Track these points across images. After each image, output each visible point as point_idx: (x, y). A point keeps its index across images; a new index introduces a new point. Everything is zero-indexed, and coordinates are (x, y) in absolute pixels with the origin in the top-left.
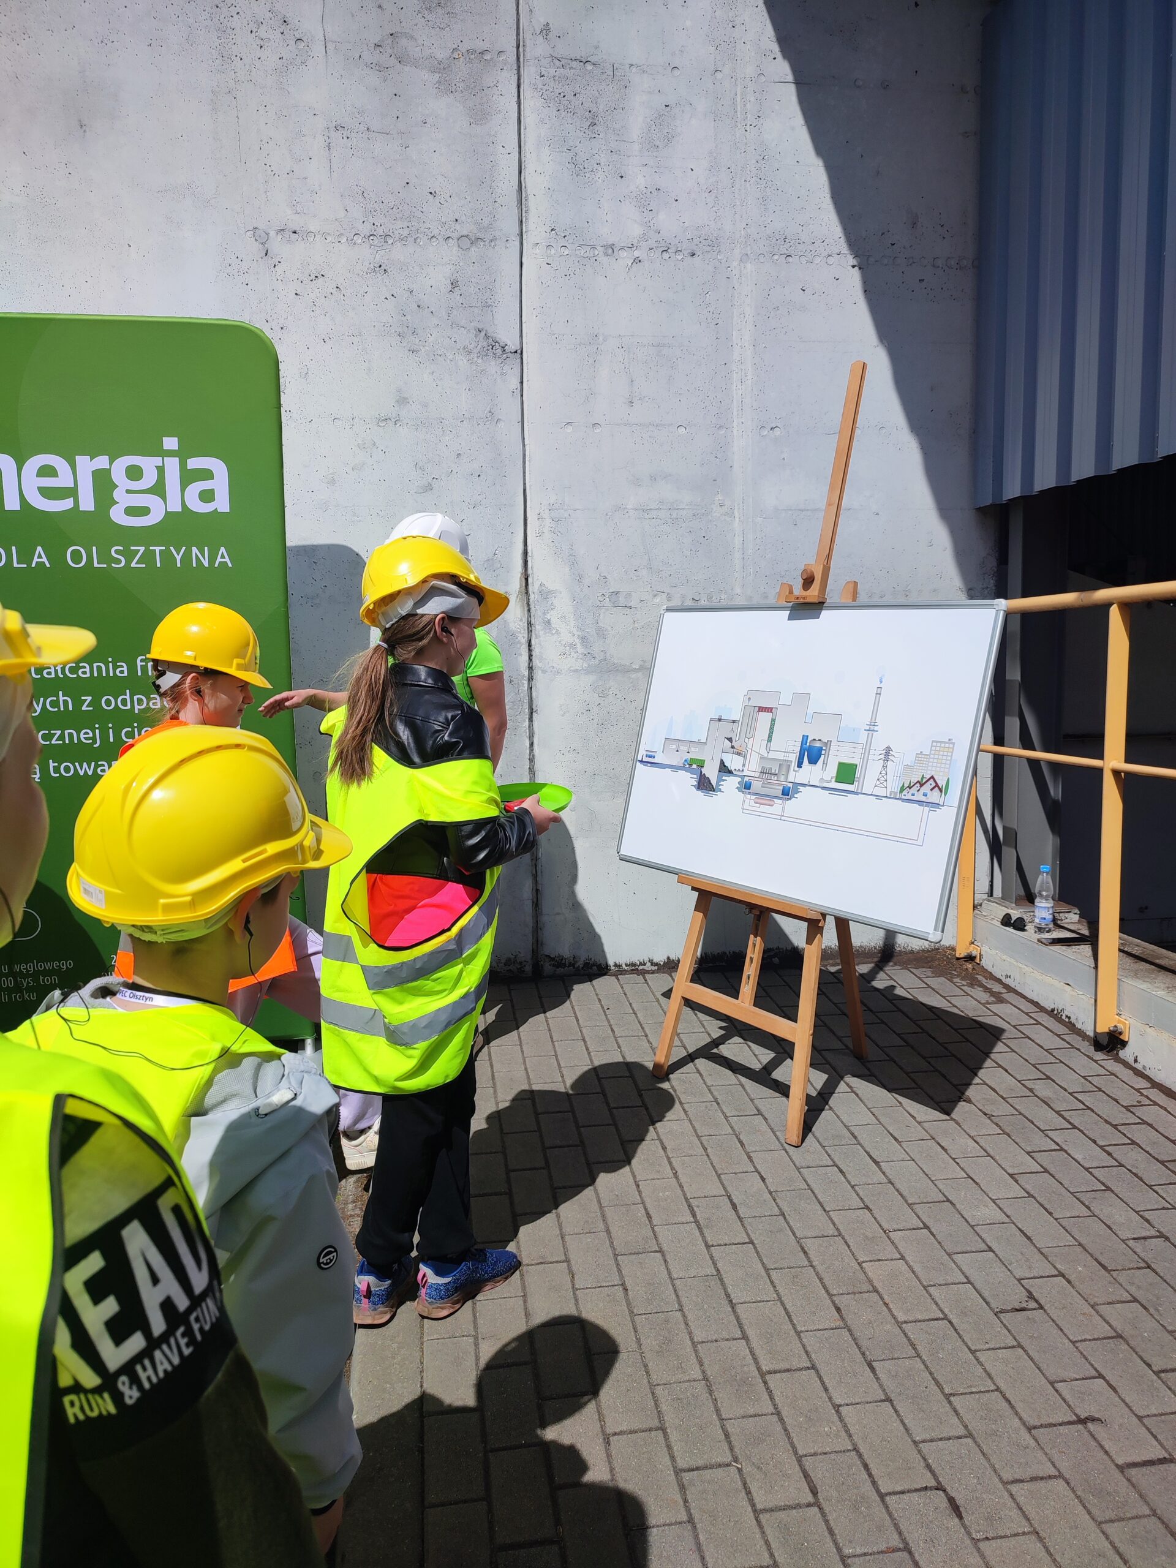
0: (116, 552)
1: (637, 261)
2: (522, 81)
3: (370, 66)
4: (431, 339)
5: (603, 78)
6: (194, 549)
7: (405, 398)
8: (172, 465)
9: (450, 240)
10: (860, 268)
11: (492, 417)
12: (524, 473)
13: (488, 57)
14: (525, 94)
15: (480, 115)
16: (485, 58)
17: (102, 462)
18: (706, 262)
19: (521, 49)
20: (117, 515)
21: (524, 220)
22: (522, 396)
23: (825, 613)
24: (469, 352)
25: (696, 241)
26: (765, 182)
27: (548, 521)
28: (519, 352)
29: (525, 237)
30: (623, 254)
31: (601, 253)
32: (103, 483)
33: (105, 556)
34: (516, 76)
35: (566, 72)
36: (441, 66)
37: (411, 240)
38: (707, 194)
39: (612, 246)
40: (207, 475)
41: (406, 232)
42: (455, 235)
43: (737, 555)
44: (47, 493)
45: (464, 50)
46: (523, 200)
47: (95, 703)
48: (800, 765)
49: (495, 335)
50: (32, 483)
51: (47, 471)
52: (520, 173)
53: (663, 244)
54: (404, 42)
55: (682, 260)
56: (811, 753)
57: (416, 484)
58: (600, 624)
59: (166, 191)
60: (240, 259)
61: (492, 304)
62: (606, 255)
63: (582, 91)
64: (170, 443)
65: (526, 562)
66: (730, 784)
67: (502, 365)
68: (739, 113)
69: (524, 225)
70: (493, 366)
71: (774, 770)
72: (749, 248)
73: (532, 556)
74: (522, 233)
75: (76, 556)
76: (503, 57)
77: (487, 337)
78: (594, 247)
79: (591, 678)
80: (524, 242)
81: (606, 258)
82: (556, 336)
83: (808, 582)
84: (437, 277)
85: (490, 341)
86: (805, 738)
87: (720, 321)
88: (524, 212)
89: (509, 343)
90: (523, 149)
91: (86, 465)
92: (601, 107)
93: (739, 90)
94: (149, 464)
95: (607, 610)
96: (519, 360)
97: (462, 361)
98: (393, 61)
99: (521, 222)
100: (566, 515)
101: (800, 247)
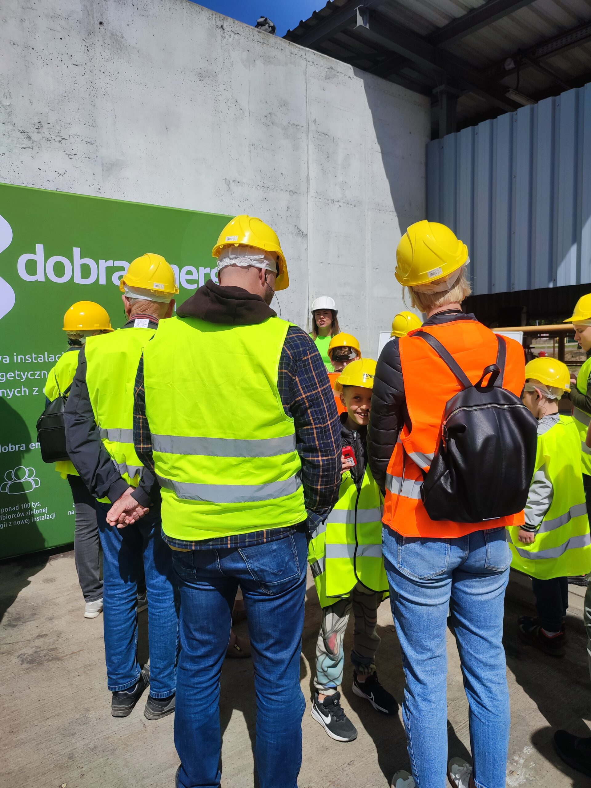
1: (340, 206)
3: (264, 124)
4: (281, 227)
5: (331, 141)
9: (287, 191)
13: (298, 127)
14: (309, 143)
15: (296, 148)
18: (359, 209)
21: (308, 187)
22: (307, 252)
25: (356, 202)
26: (373, 184)
28: (306, 235)
30: (336, 203)
31: (330, 202)
35: (321, 137)
36: (285, 128)
37: (275, 190)
38: (358, 186)
39: (333, 200)
41: (273, 187)
42: (289, 190)
43: (368, 313)
44: (189, 281)
45: (292, 123)
46: (308, 180)
49: (301, 228)
50: (184, 277)
51: (189, 273)
52: (307, 170)
53: (347, 201)
54: (273, 117)
55: (352, 208)
59: (196, 160)
60: (220, 190)
61: (300, 217)
62: (332, 203)
63: (325, 145)
67: (302, 239)
68: (366, 160)
69: (308, 189)
70: (299, 239)
72: (369, 206)
74: (308, 192)
76: (303, 128)
77: (298, 228)
78: (328, 200)
80: (308, 195)
82: (318, 230)
84: (283, 205)
85: (299, 230)
87: (362, 230)
88: (308, 184)
89: (304, 232)
90: (308, 162)
92: (330, 151)
93: (367, 152)
96: (306, 238)
98: (270, 123)
101: (383, 208)
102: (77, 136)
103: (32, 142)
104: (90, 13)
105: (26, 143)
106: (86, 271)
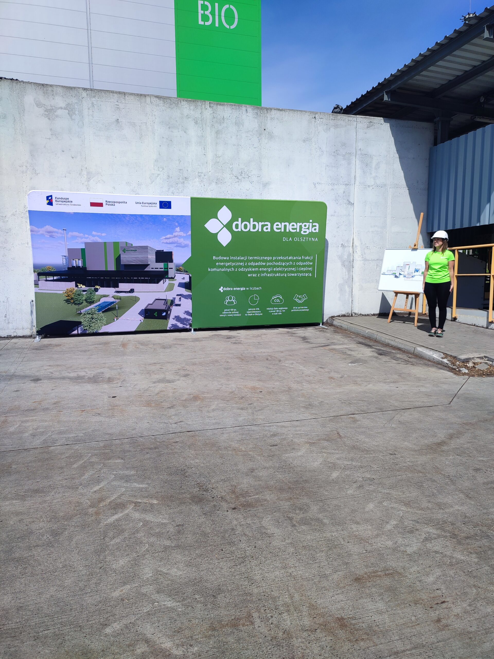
1: (373, 188)
3: (333, 156)
4: (340, 201)
5: (369, 157)
6: (312, 238)
8: (311, 224)
9: (344, 184)
10: (408, 190)
11: (349, 215)
12: (354, 225)
13: (351, 154)
14: (357, 160)
15: (349, 164)
17: (301, 224)
18: (384, 188)
19: (356, 152)
20: (302, 233)
22: (353, 212)
23: (418, 250)
24: (346, 204)
25: (382, 185)
26: (394, 175)
27: (357, 234)
29: (355, 184)
30: (371, 187)
32: (301, 227)
33: (300, 239)
34: (355, 157)
35: (363, 156)
36: (344, 155)
37: (338, 184)
38: (384, 177)
40: (315, 226)
43: (387, 240)
44: (293, 229)
45: (347, 153)
46: (355, 178)
47: (295, 264)
48: (415, 272)
50: (291, 227)
51: (293, 225)
52: (355, 173)
53: (377, 185)
54: (338, 151)
55: (380, 188)
56: (417, 271)
59: (301, 177)
60: (311, 188)
61: (350, 195)
62: (368, 187)
63: (365, 159)
64: (311, 221)
66: (401, 276)
68: (390, 163)
69: (355, 182)
70: (350, 206)
71: (410, 273)
72: (391, 186)
75: (296, 239)
76: (353, 154)
78: (366, 186)
79: (363, 261)
82: (360, 201)
83: (415, 246)
84: (341, 191)
85: (349, 202)
86: (415, 269)
87: (386, 199)
88: (355, 180)
89: (352, 202)
90: (356, 169)
91: (299, 224)
92: (368, 162)
93: (390, 159)
94: (307, 224)
95: (366, 250)
96: (353, 205)
98: (336, 155)
100: (360, 233)
101: (399, 186)
102: (254, 175)
104: (261, 127)
105: (237, 180)
106: (254, 227)
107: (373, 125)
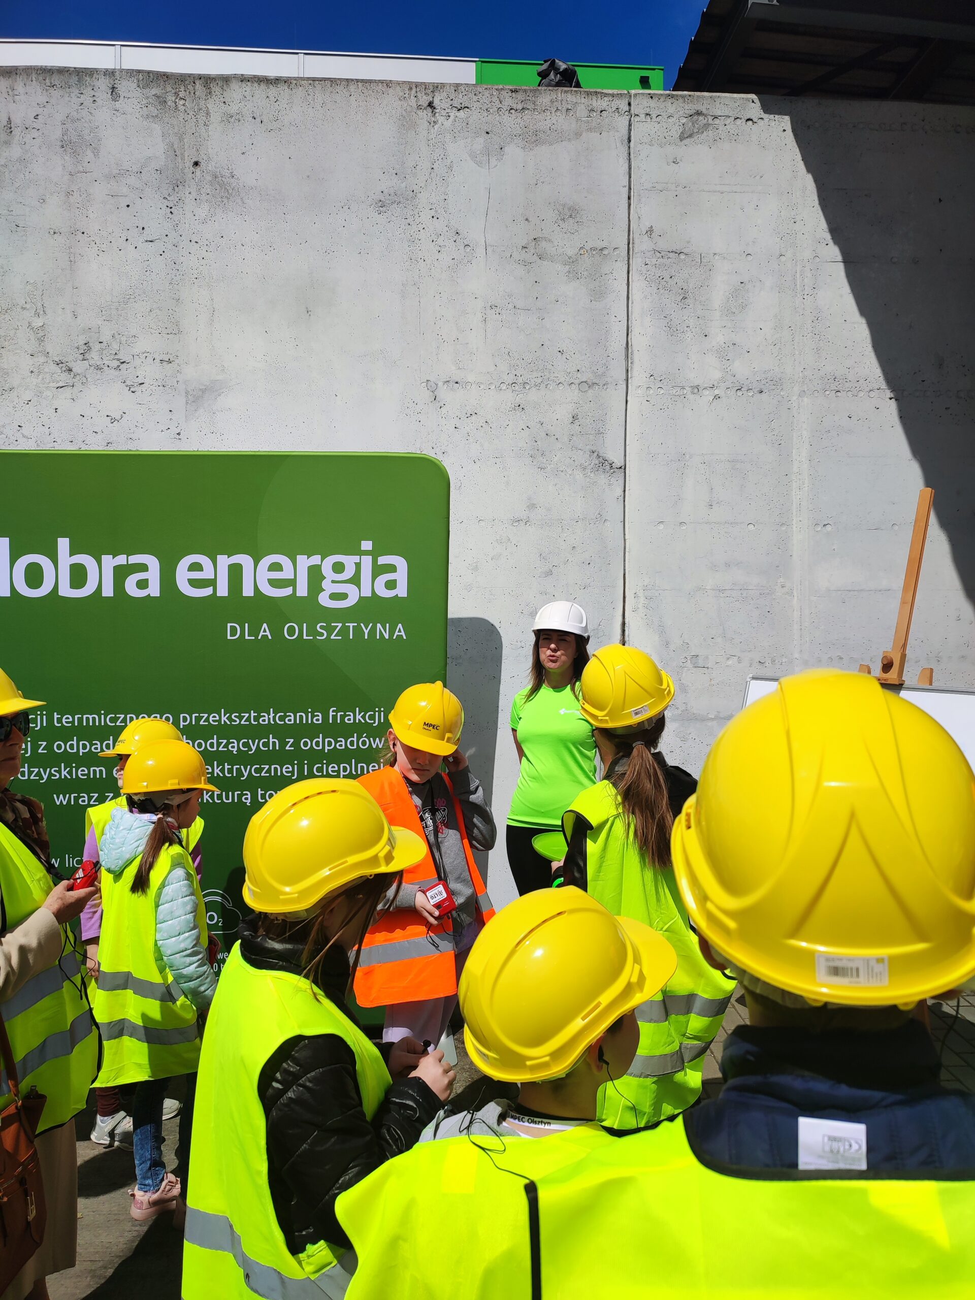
0: (321, 627)
1: (717, 397)
2: (631, 268)
3: (518, 262)
4: (556, 459)
5: (693, 264)
6: (379, 625)
7: (534, 504)
8: (367, 561)
9: (573, 385)
10: (896, 400)
11: (600, 518)
12: (624, 561)
13: (605, 252)
14: (633, 278)
15: (598, 294)
16: (604, 253)
17: (316, 560)
18: (772, 397)
19: (631, 246)
20: (324, 600)
21: (629, 369)
22: (624, 501)
24: (584, 469)
25: (763, 382)
26: (819, 336)
27: (642, 600)
28: (623, 467)
29: (630, 381)
30: (706, 392)
31: (689, 392)
32: (315, 574)
33: (312, 631)
34: (627, 265)
35: (665, 261)
36: (571, 260)
37: (543, 386)
38: (772, 346)
39: (697, 387)
40: (392, 568)
41: (540, 380)
42: (577, 382)
43: (796, 627)
44: (273, 583)
45: (588, 248)
46: (630, 355)
47: (296, 744)
49: (605, 455)
50: (264, 575)
51: (276, 567)
52: (628, 335)
53: (737, 384)
54: (543, 244)
55: (752, 396)
57: (540, 570)
58: (683, 681)
59: (365, 356)
60: (415, 403)
61: (604, 432)
62: (693, 393)
63: (677, 274)
64: (367, 545)
65: (623, 631)
67: (610, 478)
68: (798, 286)
69: (629, 373)
70: (602, 479)
72: (806, 386)
73: (629, 627)
74: (628, 378)
75: (291, 631)
76: (617, 252)
77: (598, 456)
78: (683, 388)
79: (675, 725)
80: (629, 385)
81: (693, 395)
82: (652, 455)
83: (887, 666)
84: (563, 413)
85: (601, 459)
87: (782, 442)
88: (629, 363)
89: (615, 461)
90: (630, 317)
91: (303, 562)
92: (691, 286)
93: (799, 269)
94: (349, 561)
95: (689, 670)
96: (623, 474)
97: (579, 475)
98: (536, 258)
99: (628, 370)
100: (657, 594)
101: (847, 385)
102: (146, 354)
103: (72, 376)
104: (178, 153)
106: (78, 576)
107: (707, 126)
